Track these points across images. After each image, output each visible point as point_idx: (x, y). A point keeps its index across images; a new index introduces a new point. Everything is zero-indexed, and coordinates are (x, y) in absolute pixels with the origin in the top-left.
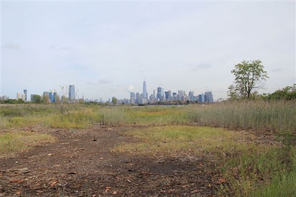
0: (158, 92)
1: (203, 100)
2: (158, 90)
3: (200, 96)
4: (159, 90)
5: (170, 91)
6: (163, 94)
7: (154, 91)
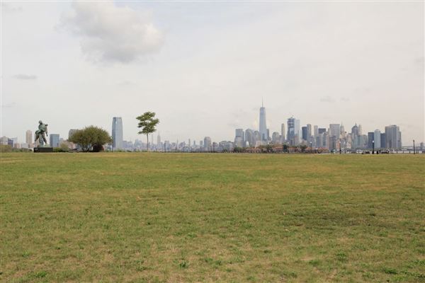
0: (289, 128)
1: (378, 145)
2: (289, 124)
3: (371, 135)
4: (291, 123)
5: (309, 126)
6: (298, 131)
7: (283, 125)
